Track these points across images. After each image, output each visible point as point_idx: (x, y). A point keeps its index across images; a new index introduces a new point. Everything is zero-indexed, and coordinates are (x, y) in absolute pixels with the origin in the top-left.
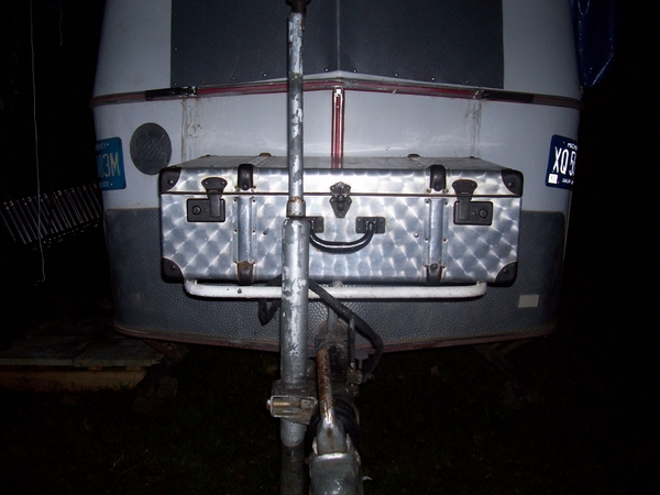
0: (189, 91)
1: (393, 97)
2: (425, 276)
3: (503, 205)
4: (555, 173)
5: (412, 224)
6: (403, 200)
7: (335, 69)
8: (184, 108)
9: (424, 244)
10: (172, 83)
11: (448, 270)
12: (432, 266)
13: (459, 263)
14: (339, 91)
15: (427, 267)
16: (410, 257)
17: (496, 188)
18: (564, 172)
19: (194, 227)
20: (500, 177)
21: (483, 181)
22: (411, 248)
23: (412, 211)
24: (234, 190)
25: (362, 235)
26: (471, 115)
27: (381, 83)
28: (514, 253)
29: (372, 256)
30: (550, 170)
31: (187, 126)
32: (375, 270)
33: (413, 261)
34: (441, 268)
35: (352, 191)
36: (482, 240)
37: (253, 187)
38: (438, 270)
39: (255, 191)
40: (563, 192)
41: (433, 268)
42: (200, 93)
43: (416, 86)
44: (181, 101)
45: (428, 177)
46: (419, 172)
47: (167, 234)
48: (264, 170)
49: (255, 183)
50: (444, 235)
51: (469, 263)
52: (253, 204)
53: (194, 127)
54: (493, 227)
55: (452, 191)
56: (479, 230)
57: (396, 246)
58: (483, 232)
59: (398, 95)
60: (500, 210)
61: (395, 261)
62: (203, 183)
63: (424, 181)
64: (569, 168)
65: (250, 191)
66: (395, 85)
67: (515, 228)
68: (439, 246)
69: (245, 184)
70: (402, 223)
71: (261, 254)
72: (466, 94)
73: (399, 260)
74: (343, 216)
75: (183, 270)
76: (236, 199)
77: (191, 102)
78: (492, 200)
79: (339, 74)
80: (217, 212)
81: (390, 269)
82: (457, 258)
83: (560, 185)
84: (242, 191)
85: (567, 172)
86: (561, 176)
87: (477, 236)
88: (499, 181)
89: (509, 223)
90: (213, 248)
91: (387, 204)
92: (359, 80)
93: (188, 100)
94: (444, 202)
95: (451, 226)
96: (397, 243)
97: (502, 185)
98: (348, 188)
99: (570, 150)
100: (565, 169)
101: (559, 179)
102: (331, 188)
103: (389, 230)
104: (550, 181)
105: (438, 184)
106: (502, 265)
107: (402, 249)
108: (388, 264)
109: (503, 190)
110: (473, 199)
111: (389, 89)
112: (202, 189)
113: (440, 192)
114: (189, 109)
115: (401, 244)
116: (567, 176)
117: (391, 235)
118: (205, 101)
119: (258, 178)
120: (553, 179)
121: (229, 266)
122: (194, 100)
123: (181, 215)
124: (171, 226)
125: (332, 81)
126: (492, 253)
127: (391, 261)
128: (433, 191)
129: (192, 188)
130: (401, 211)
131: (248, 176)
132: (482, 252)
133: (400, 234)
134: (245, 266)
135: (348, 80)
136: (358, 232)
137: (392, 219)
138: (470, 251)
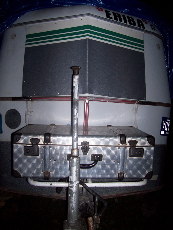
0: (29, 98)
1: (107, 103)
2: (118, 177)
3: (148, 149)
4: (163, 130)
5: (113, 157)
6: (109, 148)
7: (86, 93)
8: (27, 104)
9: (118, 165)
10: (22, 94)
11: (127, 174)
12: (120, 173)
13: (131, 172)
14: (87, 101)
15: (118, 173)
16: (112, 170)
17: (145, 143)
18: (166, 130)
19: (27, 157)
20: (146, 139)
21: (140, 140)
22: (112, 166)
23: (113, 152)
24: (43, 143)
25: (93, 161)
26: (134, 110)
27: (103, 98)
28: (151, 167)
29: (97, 170)
30: (162, 130)
31: (28, 111)
32: (98, 174)
33: (113, 171)
34: (124, 174)
35: (90, 144)
36: (140, 163)
37: (50, 142)
38: (122, 175)
39: (52, 144)
40: (166, 137)
41: (121, 174)
42: (33, 99)
43: (115, 99)
44: (26, 101)
45: (119, 139)
46: (115, 137)
47: (15, 160)
48: (55, 135)
49: (51, 140)
50: (125, 161)
51: (135, 172)
52: (51, 149)
53: (30, 112)
54: (144, 157)
55: (128, 144)
56: (138, 159)
57: (107, 166)
58: (140, 160)
59: (109, 103)
60: (146, 151)
61: (106, 171)
62: (31, 140)
63: (118, 140)
64: (168, 128)
65: (49, 144)
66: (108, 99)
67: (152, 158)
68: (123, 165)
69: (47, 141)
70: (109, 157)
71: (53, 168)
72: (133, 102)
73: (108, 171)
74: (86, 154)
75: (22, 175)
76: (44, 147)
77: (30, 102)
78: (144, 148)
79: (87, 95)
80: (36, 152)
81: (104, 174)
82: (130, 170)
83: (165, 134)
84: (46, 144)
85: (167, 130)
86: (165, 131)
87: (137, 161)
88: (146, 140)
89: (149, 156)
90: (34, 166)
91: (103, 149)
92: (94, 97)
93: (29, 101)
94: (125, 148)
95: (128, 158)
96: (107, 164)
97: (147, 142)
98: (88, 143)
99: (168, 122)
100: (166, 129)
101: (165, 133)
102: (81, 143)
103: (104, 159)
104: (162, 133)
105: (123, 142)
106: (147, 172)
107: (109, 167)
108: (103, 172)
109: (147, 144)
110: (136, 147)
111: (106, 100)
112: (30, 143)
113: (124, 145)
114: (28, 105)
115: (109, 165)
116: (167, 131)
117: (104, 161)
118: (35, 102)
119: (52, 138)
120: (163, 132)
121: (40, 173)
122: (31, 101)
123: (21, 153)
124: (17, 157)
125: (84, 97)
126: (143, 168)
127: (104, 171)
128: (121, 145)
129: (26, 142)
130: (109, 152)
131: (48, 138)
132: (139, 167)
133: (108, 161)
134: (47, 173)
135: (91, 97)
136: (92, 160)
137: (105, 155)
138: (135, 167)
